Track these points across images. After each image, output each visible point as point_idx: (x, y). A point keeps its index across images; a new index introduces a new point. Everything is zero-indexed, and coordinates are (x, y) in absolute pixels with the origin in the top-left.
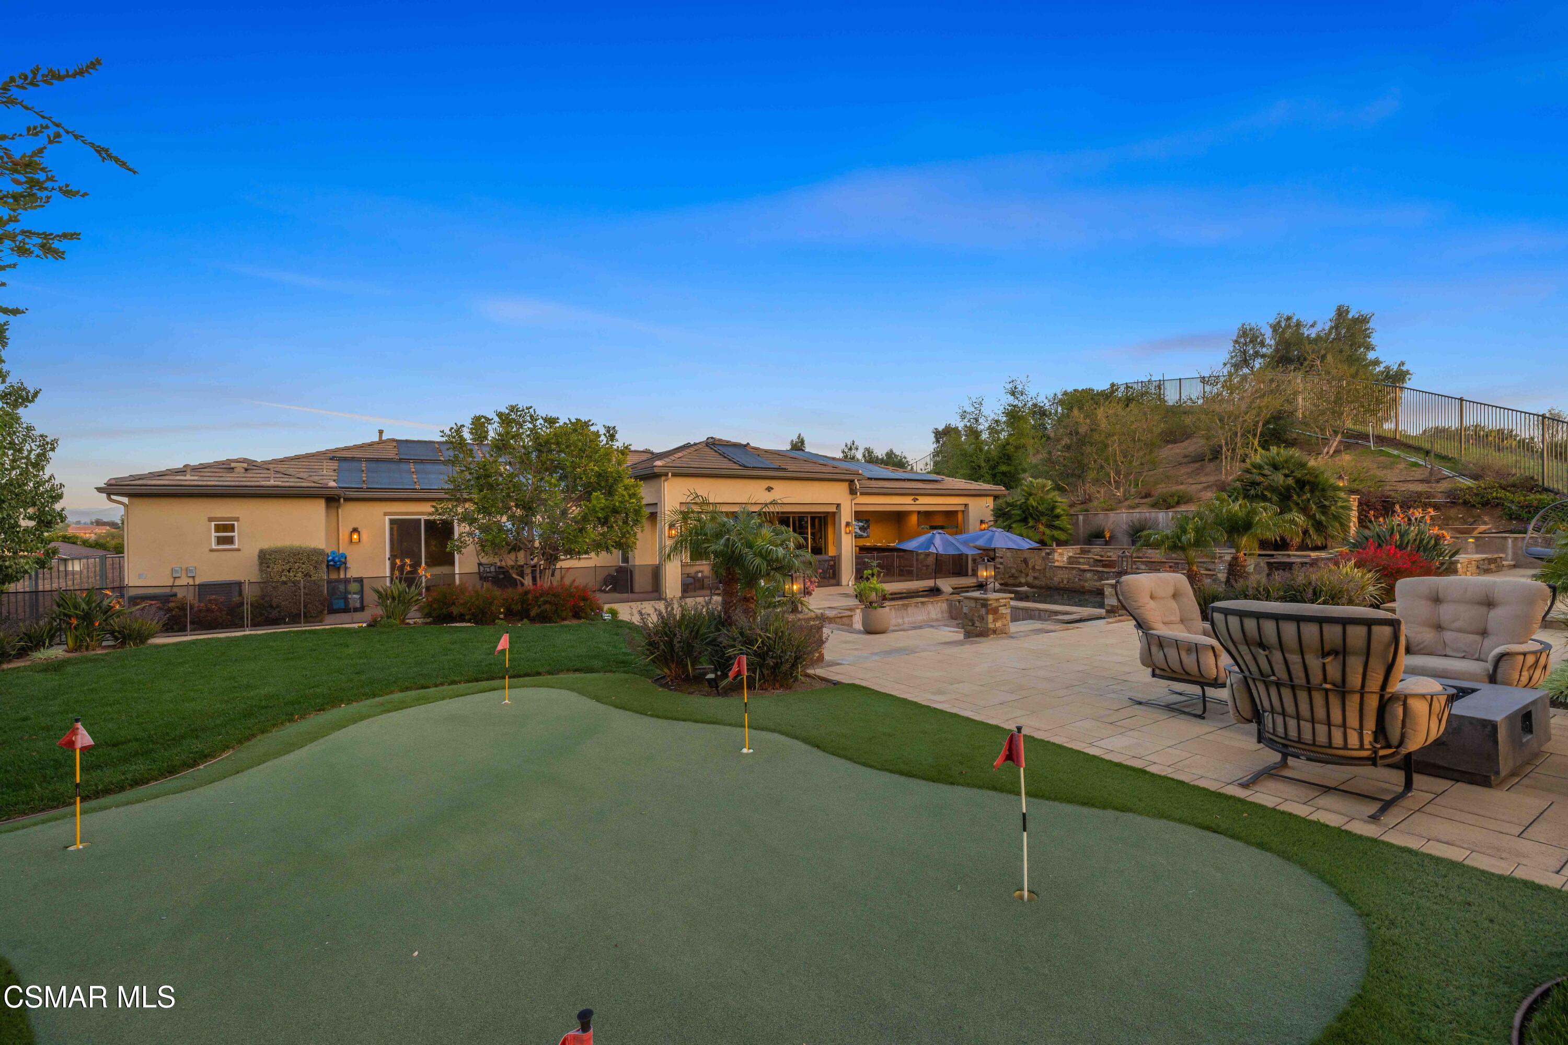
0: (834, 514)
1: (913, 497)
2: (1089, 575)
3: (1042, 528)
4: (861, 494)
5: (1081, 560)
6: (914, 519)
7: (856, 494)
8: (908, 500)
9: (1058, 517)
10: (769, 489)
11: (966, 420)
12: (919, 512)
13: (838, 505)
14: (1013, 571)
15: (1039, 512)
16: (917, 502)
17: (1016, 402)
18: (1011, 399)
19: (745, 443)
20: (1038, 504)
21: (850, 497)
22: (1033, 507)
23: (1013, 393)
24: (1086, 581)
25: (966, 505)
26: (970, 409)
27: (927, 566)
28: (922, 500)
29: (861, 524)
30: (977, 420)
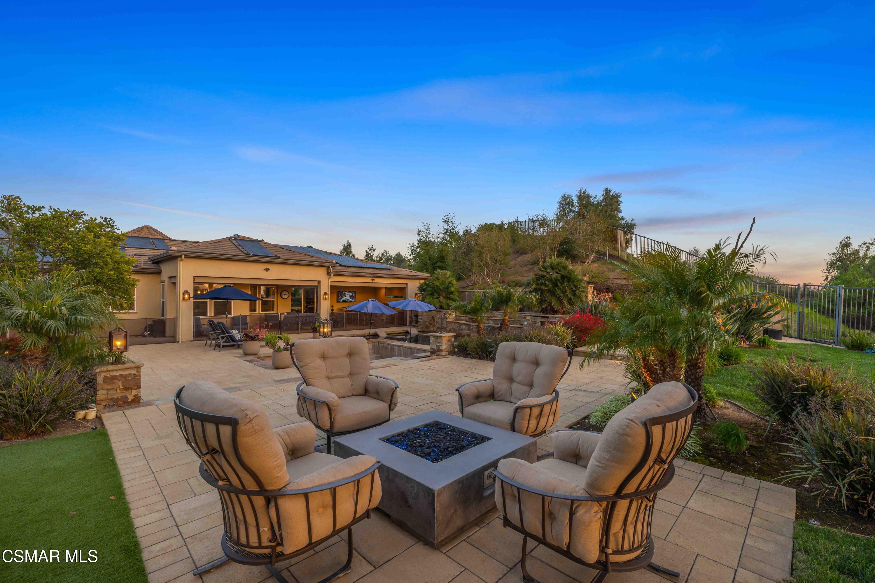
0: (317, 287)
1: (371, 278)
2: (463, 327)
3: (441, 299)
4: (334, 275)
5: (462, 318)
6: (383, 291)
7: (331, 275)
8: (369, 280)
9: (452, 293)
10: (267, 270)
11: (421, 236)
12: (386, 288)
13: (319, 282)
14: (427, 323)
15: (440, 289)
16: (374, 282)
17: (448, 227)
18: (445, 226)
19: (260, 239)
20: (441, 285)
21: (328, 277)
22: (437, 286)
23: (447, 222)
24: (462, 330)
25: (407, 284)
26: (423, 229)
27: (382, 320)
28: (377, 280)
29: (351, 294)
30: (427, 236)
